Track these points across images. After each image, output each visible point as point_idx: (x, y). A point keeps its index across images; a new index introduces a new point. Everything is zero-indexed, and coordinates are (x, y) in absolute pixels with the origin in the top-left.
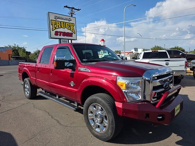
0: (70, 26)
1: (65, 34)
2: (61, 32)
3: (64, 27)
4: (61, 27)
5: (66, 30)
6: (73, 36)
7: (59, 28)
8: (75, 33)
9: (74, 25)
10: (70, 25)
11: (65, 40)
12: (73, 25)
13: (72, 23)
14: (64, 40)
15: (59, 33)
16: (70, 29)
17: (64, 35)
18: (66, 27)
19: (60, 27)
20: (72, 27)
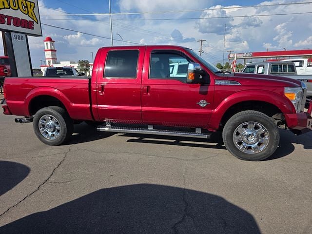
0: (26, 7)
1: (18, 22)
2: (10, 18)
3: (15, 7)
4: (10, 7)
5: (20, 15)
6: (34, 27)
7: (5, 8)
8: (37, 23)
9: (34, 7)
10: (26, 4)
11: (19, 34)
12: (32, 5)
13: (31, 2)
14: (17, 34)
15: (6, 19)
16: (28, 12)
17: (16, 24)
18: (19, 7)
19: (7, 6)
20: (30, 10)
